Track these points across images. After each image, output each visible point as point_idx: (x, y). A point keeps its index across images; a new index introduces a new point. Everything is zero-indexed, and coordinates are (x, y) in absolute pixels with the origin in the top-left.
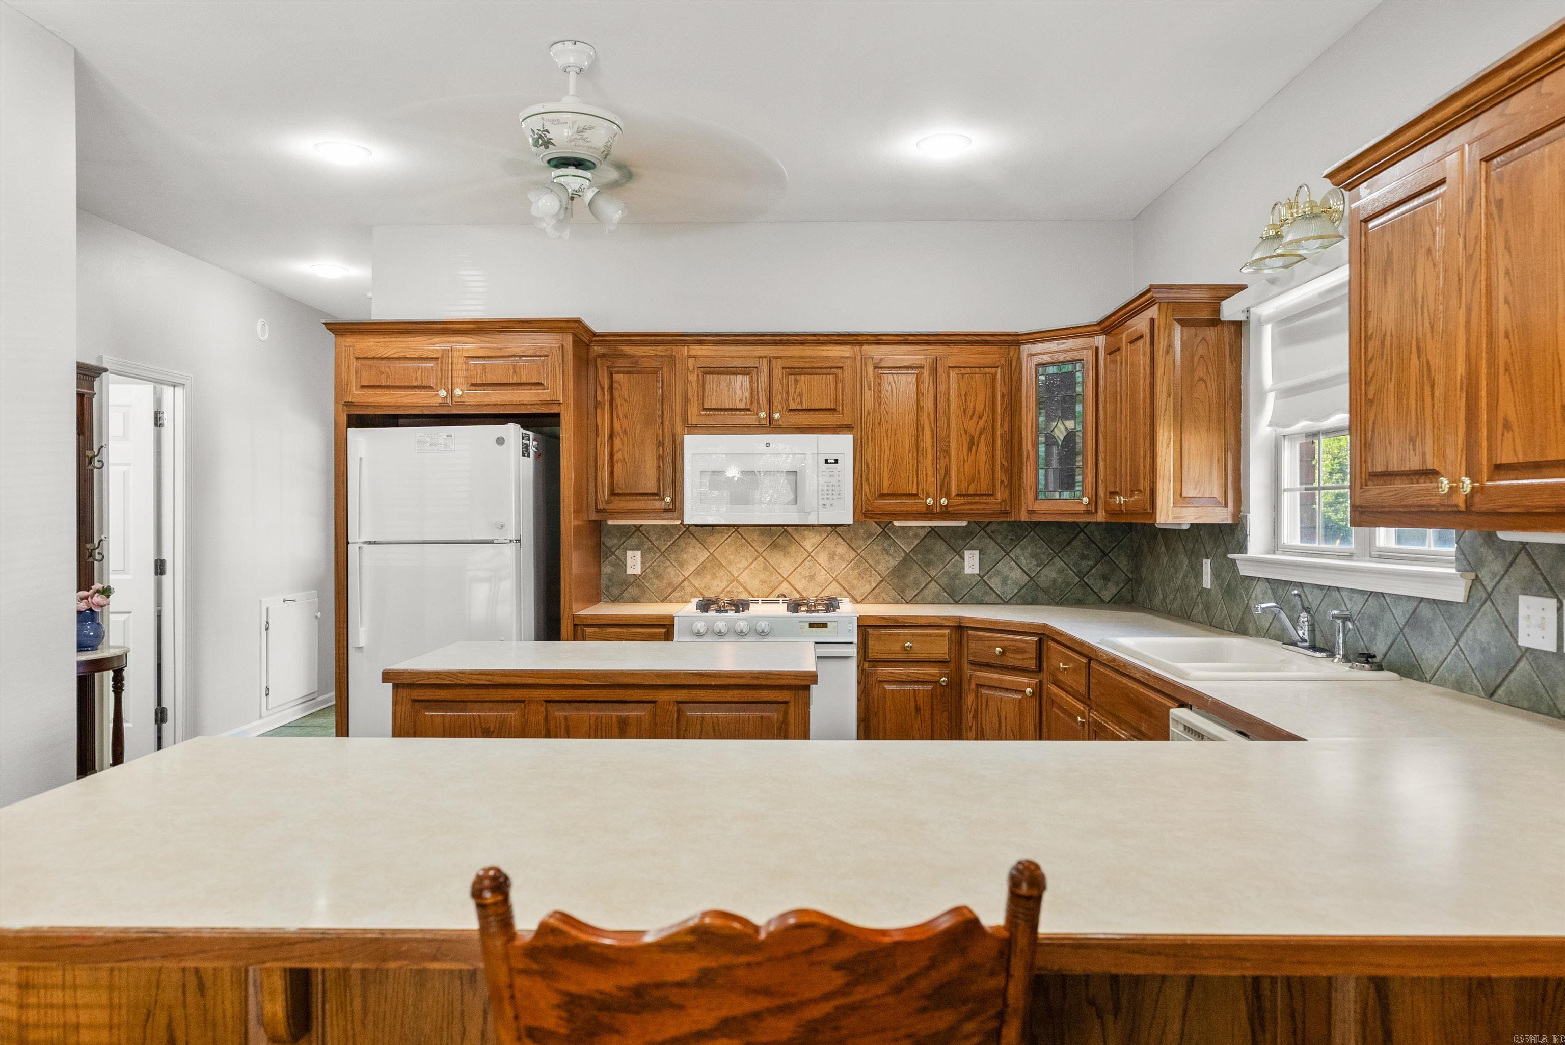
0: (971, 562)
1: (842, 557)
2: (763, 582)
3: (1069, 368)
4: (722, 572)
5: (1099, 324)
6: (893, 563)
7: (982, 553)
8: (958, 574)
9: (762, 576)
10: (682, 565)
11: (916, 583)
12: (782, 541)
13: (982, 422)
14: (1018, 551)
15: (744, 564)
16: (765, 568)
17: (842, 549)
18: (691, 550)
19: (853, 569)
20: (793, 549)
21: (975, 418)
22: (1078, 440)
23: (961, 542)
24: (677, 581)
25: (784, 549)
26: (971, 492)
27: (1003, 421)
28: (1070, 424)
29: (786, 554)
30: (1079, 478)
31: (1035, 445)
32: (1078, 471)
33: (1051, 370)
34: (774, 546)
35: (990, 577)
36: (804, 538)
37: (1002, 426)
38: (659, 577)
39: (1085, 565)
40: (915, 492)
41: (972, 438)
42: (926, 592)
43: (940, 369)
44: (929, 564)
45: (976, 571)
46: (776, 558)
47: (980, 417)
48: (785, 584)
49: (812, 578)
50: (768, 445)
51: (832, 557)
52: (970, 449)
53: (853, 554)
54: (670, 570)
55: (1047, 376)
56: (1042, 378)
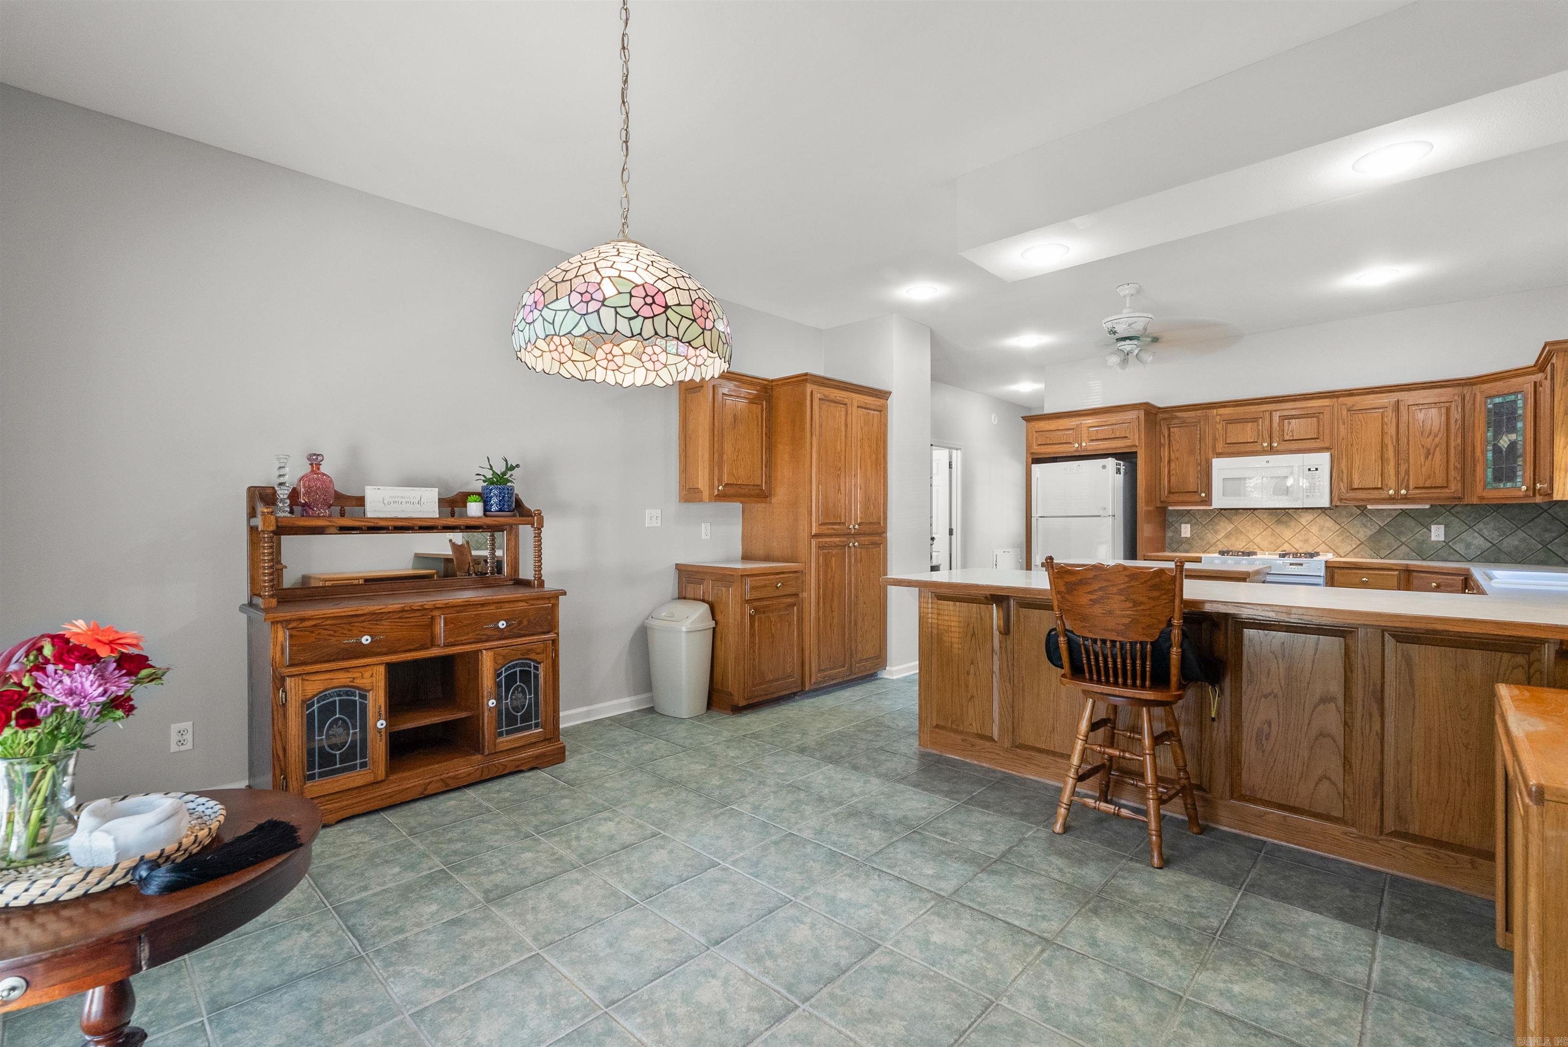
0: (1437, 533)
1: (1329, 529)
2: (1271, 543)
3: (1512, 397)
4: (1242, 537)
5: (1535, 366)
6: (1369, 533)
7: (1446, 526)
8: (1426, 540)
9: (1270, 540)
10: (1216, 532)
11: (1389, 545)
12: (1285, 519)
13: (1437, 440)
14: (1481, 525)
15: (1258, 532)
16: (1272, 535)
17: (1329, 523)
18: (1222, 524)
19: (1338, 536)
20: (1293, 524)
21: (1431, 437)
22: (1519, 446)
23: (1428, 519)
24: (1212, 541)
25: (1286, 524)
26: (1427, 485)
27: (1456, 436)
28: (1513, 437)
29: (1288, 526)
30: (1519, 473)
31: (1484, 452)
32: (1517, 469)
33: (1497, 400)
34: (1279, 522)
35: (1454, 543)
36: (1301, 516)
37: (1455, 440)
38: (1202, 539)
39: (1547, 536)
40: (1380, 486)
41: (1428, 450)
42: (1397, 552)
43: (1402, 408)
44: (1401, 533)
45: (1442, 538)
46: (1280, 529)
47: (1436, 436)
48: (1287, 544)
49: (1306, 541)
50: (1268, 462)
51: (1321, 529)
52: (1427, 457)
53: (1338, 527)
54: (1209, 535)
55: (1495, 405)
56: (1490, 406)
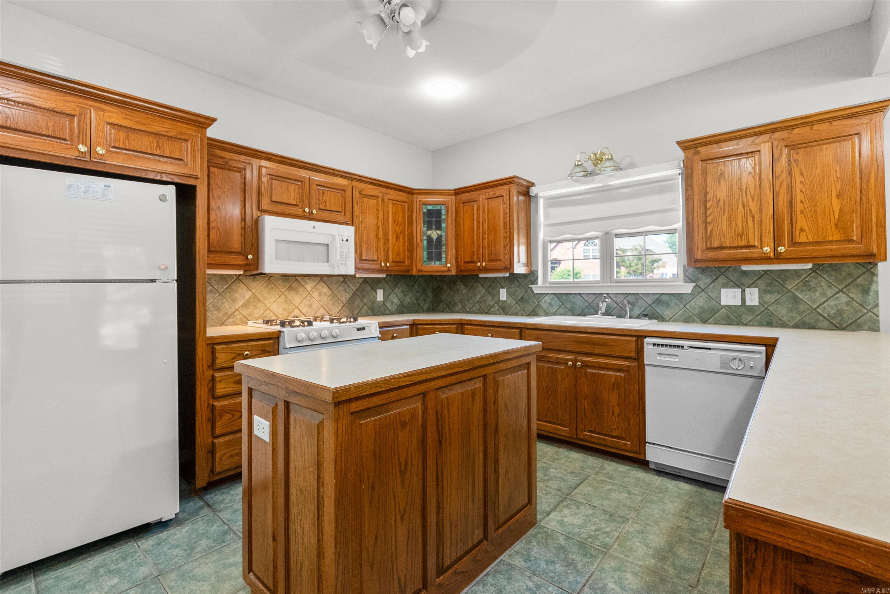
0: (380, 295)
1: (325, 295)
2: (284, 309)
3: (438, 207)
4: (260, 305)
5: (455, 190)
6: (348, 297)
7: (384, 291)
8: (374, 302)
9: (284, 306)
10: (234, 301)
11: (358, 306)
12: (295, 285)
13: (401, 227)
14: (396, 290)
15: (274, 299)
16: (286, 301)
17: (325, 290)
18: (240, 291)
19: (330, 300)
20: (301, 290)
21: (398, 226)
22: (443, 239)
23: (376, 285)
24: (230, 311)
25: (296, 290)
26: (397, 260)
27: (408, 228)
28: (439, 232)
29: (297, 292)
30: (444, 256)
31: (422, 240)
32: (443, 253)
33: (430, 207)
34: (290, 288)
35: (387, 302)
36: (306, 283)
37: (408, 230)
38: (218, 309)
41: (398, 234)
42: (362, 310)
43: (386, 200)
44: (363, 296)
45: (382, 299)
46: (292, 295)
47: (400, 225)
48: (296, 310)
49: (310, 306)
50: (314, 227)
51: (320, 294)
52: (397, 240)
53: (331, 292)
54: (226, 304)
55: (428, 210)
56: (425, 210)
